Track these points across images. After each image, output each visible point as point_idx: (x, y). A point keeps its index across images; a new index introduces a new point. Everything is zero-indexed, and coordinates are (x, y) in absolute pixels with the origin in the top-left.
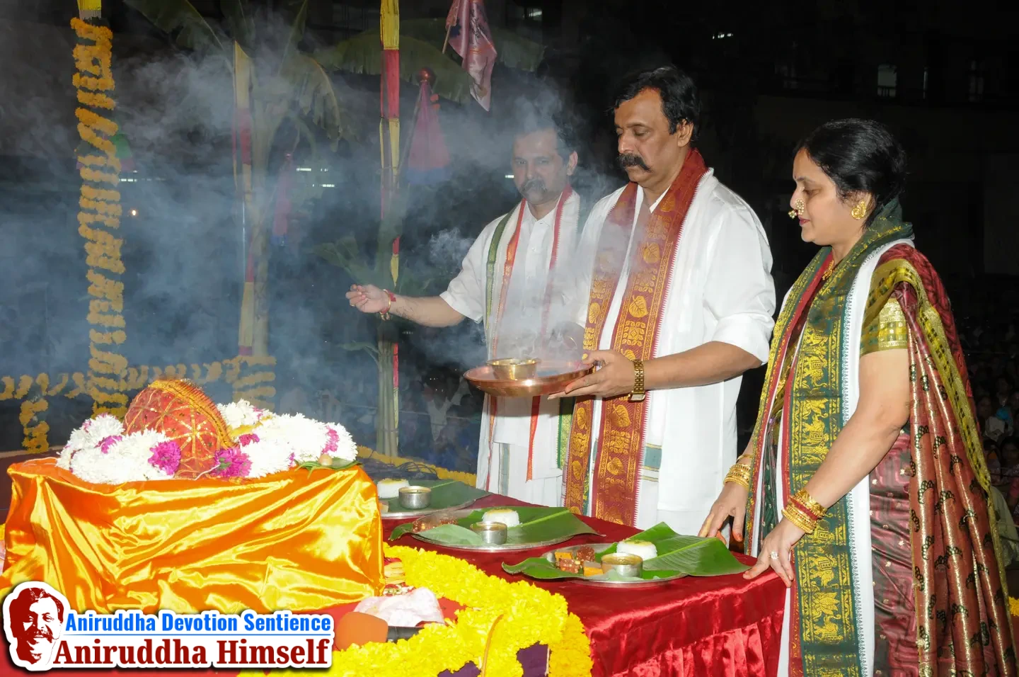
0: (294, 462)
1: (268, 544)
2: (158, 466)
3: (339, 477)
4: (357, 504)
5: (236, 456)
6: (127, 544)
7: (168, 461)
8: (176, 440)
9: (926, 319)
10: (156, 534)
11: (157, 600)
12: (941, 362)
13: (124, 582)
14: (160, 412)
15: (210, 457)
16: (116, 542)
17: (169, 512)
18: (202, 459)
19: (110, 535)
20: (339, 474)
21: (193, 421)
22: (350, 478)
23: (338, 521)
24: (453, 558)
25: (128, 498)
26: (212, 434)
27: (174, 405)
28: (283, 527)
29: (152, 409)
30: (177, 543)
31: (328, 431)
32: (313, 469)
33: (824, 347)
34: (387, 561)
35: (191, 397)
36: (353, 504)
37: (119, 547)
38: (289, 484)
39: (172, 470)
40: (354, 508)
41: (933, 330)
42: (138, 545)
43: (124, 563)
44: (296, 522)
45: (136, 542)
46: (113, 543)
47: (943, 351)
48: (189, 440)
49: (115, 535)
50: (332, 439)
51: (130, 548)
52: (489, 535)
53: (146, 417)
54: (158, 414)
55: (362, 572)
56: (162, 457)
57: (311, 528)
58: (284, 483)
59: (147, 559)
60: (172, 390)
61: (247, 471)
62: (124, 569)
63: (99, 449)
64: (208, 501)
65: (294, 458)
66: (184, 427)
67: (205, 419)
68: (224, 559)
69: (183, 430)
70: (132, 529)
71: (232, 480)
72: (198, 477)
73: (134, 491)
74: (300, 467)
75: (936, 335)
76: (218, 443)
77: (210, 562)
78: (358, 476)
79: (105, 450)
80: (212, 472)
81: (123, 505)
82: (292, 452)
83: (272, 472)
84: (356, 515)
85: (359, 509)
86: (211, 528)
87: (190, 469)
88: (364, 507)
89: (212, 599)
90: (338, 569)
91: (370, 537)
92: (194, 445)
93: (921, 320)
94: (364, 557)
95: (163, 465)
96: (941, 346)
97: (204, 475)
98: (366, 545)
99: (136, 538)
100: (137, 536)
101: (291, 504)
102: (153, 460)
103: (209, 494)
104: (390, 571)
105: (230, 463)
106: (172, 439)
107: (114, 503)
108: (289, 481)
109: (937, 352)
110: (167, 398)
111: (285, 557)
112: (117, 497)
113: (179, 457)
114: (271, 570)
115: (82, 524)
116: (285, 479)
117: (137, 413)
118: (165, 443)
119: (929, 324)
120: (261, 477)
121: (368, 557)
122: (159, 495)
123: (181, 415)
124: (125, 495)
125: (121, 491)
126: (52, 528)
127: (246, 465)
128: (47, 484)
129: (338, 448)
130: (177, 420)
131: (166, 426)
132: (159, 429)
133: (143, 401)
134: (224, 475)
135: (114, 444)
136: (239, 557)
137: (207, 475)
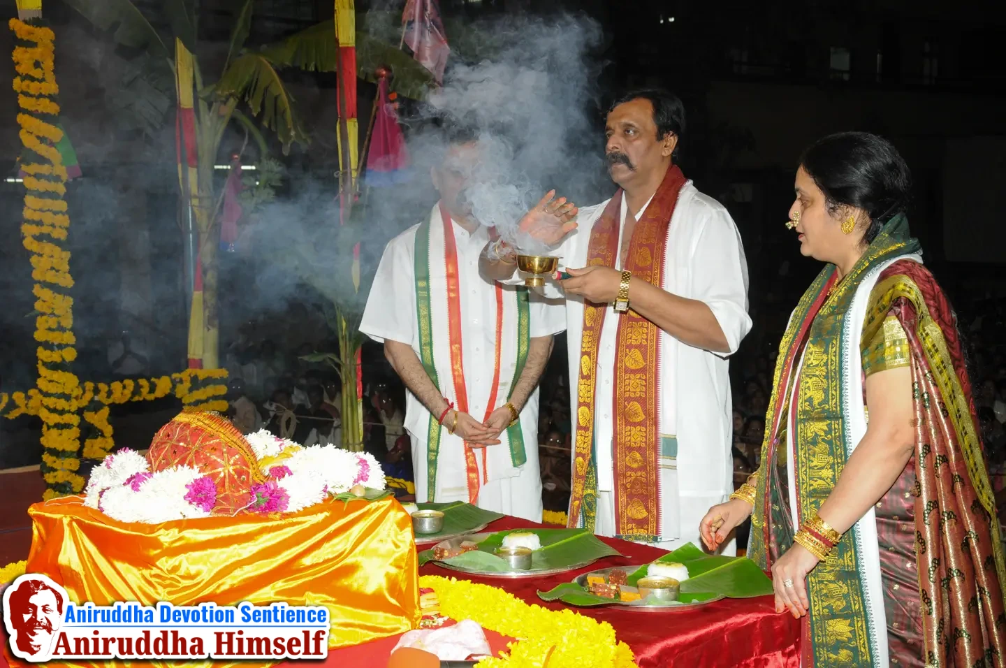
0: (327, 494)
1: (307, 579)
2: (195, 503)
3: (374, 508)
4: (393, 535)
5: (273, 491)
6: (171, 585)
7: (205, 498)
8: (209, 475)
9: (927, 334)
10: (197, 575)
12: (942, 379)
14: (190, 446)
15: (244, 491)
16: (159, 584)
17: (209, 551)
18: (237, 494)
19: (151, 576)
20: (373, 505)
21: (225, 455)
22: (385, 508)
23: (375, 553)
24: (489, 587)
25: (170, 538)
26: (244, 467)
27: (204, 440)
28: (321, 561)
29: (182, 444)
30: (220, 582)
31: (358, 460)
32: (348, 500)
33: (824, 368)
34: (422, 592)
35: (222, 429)
36: (388, 535)
37: (162, 588)
38: (327, 517)
39: (209, 507)
40: (389, 540)
41: (934, 346)
42: (181, 586)
44: (334, 555)
45: (180, 583)
46: (156, 584)
47: (945, 367)
48: (222, 475)
49: (158, 576)
50: (364, 469)
51: (173, 589)
52: (513, 560)
53: (175, 452)
54: (186, 449)
55: (398, 604)
56: (198, 494)
57: (349, 561)
58: (320, 517)
59: (191, 599)
60: (200, 424)
61: (285, 505)
63: (129, 487)
64: (248, 537)
65: (328, 490)
66: (215, 461)
67: (238, 453)
68: (263, 597)
69: (214, 465)
70: (175, 569)
71: (271, 515)
72: (236, 513)
73: (176, 530)
74: (335, 499)
75: (937, 351)
76: (250, 477)
78: (392, 506)
79: (135, 487)
80: (249, 508)
81: (166, 545)
82: (326, 483)
83: (308, 505)
84: (393, 547)
85: (395, 540)
86: (250, 566)
87: (225, 505)
88: (400, 537)
90: (374, 602)
91: (406, 568)
92: (227, 480)
93: (922, 335)
94: (400, 590)
95: (200, 501)
96: (942, 362)
97: (242, 511)
98: (402, 576)
99: (179, 579)
100: (180, 577)
101: (328, 538)
102: (189, 497)
103: (249, 530)
104: (426, 602)
105: (268, 497)
106: (205, 474)
107: (156, 544)
108: (326, 514)
109: (938, 368)
110: (197, 432)
111: (323, 592)
112: (159, 538)
113: (215, 493)
115: (119, 565)
116: (321, 512)
117: (165, 447)
118: (201, 480)
119: (930, 340)
120: (298, 511)
121: (404, 589)
122: (200, 534)
123: (212, 449)
124: (167, 534)
125: (162, 531)
126: (84, 570)
127: (283, 499)
128: (74, 524)
129: (369, 478)
130: (208, 455)
131: (198, 460)
132: (190, 465)
133: (168, 436)
134: (262, 510)
135: (145, 481)
136: (278, 593)
137: (245, 511)
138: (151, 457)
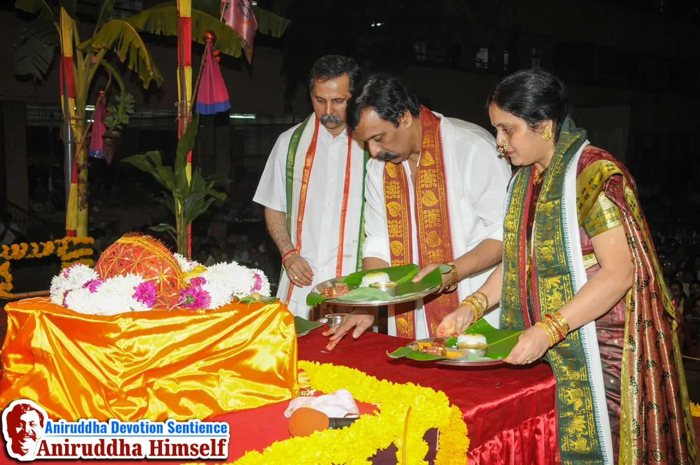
0: (234, 298)
1: (221, 359)
2: (141, 301)
3: (267, 309)
4: (281, 328)
5: (199, 293)
6: (126, 360)
7: (149, 297)
8: (149, 281)
10: (146, 353)
11: (146, 403)
13: (125, 389)
14: (133, 260)
15: (175, 294)
16: (117, 359)
17: (154, 335)
18: (169, 296)
19: (111, 353)
20: (266, 307)
21: (160, 267)
22: (274, 309)
24: (347, 368)
25: (127, 324)
26: (174, 277)
27: (144, 256)
28: (232, 346)
30: (162, 359)
31: (254, 275)
32: (250, 302)
33: (551, 240)
34: (299, 371)
35: (157, 248)
37: (120, 363)
38: (236, 314)
39: (151, 304)
40: (279, 332)
42: (134, 361)
43: (124, 375)
44: (241, 342)
45: (133, 358)
46: (114, 359)
48: (158, 281)
49: (116, 353)
50: (258, 281)
51: (128, 363)
53: (121, 265)
54: (129, 262)
55: (284, 380)
56: (142, 293)
57: (250, 347)
58: (232, 313)
59: (140, 372)
60: (140, 244)
61: (208, 304)
62: (125, 379)
63: (87, 289)
64: (181, 327)
65: (234, 295)
66: (153, 271)
67: (170, 266)
68: (190, 371)
69: (152, 274)
70: (130, 348)
71: (198, 311)
72: (171, 309)
73: (131, 319)
74: (240, 301)
76: (178, 284)
77: (181, 374)
78: (280, 308)
79: (93, 289)
80: (181, 305)
81: (123, 330)
82: (232, 291)
83: (222, 305)
84: (281, 337)
85: (282, 331)
86: (184, 348)
87: (162, 303)
88: (287, 331)
89: (184, 402)
90: (267, 378)
91: (290, 353)
92: (162, 285)
94: (285, 369)
95: (145, 300)
96: (639, 213)
97: (176, 308)
98: (287, 359)
99: (133, 356)
100: (133, 354)
101: (237, 329)
102: (137, 296)
103: (182, 321)
104: (301, 379)
105: (195, 298)
106: (146, 280)
107: (116, 329)
108: (236, 311)
110: (138, 250)
111: (231, 369)
112: (118, 324)
113: (155, 294)
114: (222, 379)
115: (83, 345)
116: (232, 310)
118: (146, 283)
120: (216, 308)
121: (288, 368)
122: (148, 322)
123: (151, 262)
124: (125, 322)
125: (121, 319)
126: (53, 350)
127: (207, 299)
128: (44, 317)
129: (262, 288)
130: (148, 266)
131: (140, 271)
132: (134, 272)
133: (114, 253)
134: (191, 307)
135: (100, 285)
136: (202, 369)
137: (179, 308)
138: (100, 269)
